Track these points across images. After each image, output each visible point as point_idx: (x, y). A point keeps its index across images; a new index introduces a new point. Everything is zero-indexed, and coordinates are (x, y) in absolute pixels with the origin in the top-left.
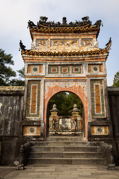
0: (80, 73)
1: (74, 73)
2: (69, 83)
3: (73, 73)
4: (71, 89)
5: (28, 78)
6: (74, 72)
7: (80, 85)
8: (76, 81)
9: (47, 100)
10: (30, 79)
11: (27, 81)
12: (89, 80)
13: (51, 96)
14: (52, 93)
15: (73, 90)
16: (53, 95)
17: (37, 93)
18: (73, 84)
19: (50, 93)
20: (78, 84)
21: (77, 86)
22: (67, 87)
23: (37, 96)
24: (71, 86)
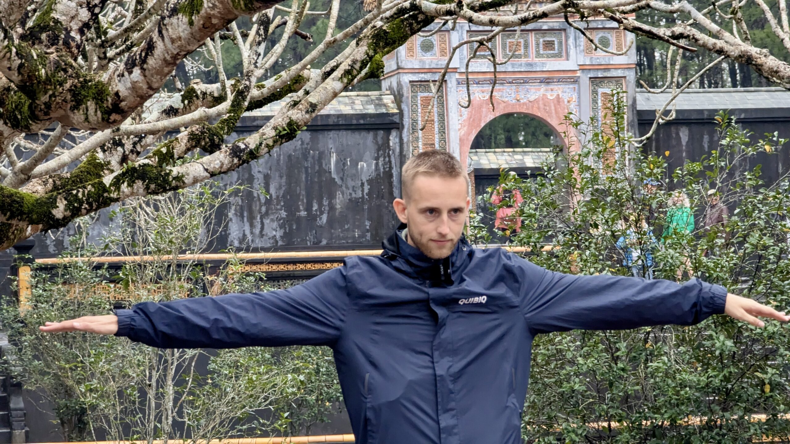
0: (558, 55)
1: (542, 56)
2: (527, 86)
3: (538, 55)
4: (533, 107)
5: (410, 75)
6: (541, 52)
7: (558, 95)
8: (547, 81)
9: (467, 139)
10: (415, 78)
11: (406, 83)
12: (585, 79)
13: (479, 129)
14: (480, 120)
15: (539, 108)
16: (483, 125)
17: (436, 119)
18: (539, 90)
19: (474, 120)
20: (552, 90)
21: (551, 95)
22: (522, 101)
23: (436, 130)
24: (532, 98)
